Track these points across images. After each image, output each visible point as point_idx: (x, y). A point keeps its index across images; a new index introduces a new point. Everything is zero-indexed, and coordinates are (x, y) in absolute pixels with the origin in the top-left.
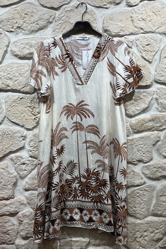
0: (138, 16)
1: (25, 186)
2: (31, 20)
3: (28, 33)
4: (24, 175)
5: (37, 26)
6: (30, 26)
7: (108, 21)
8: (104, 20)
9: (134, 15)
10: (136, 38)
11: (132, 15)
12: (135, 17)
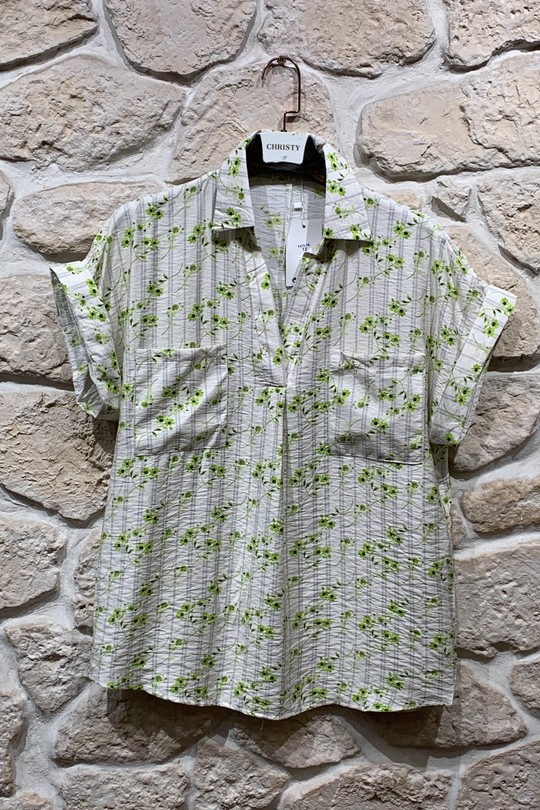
0: (487, 103)
1: (56, 747)
2: (94, 118)
3: (82, 164)
4: (53, 702)
5: (113, 139)
6: (90, 140)
7: (377, 122)
8: (361, 118)
9: (473, 102)
10: (481, 184)
11: (465, 101)
12: (475, 108)
